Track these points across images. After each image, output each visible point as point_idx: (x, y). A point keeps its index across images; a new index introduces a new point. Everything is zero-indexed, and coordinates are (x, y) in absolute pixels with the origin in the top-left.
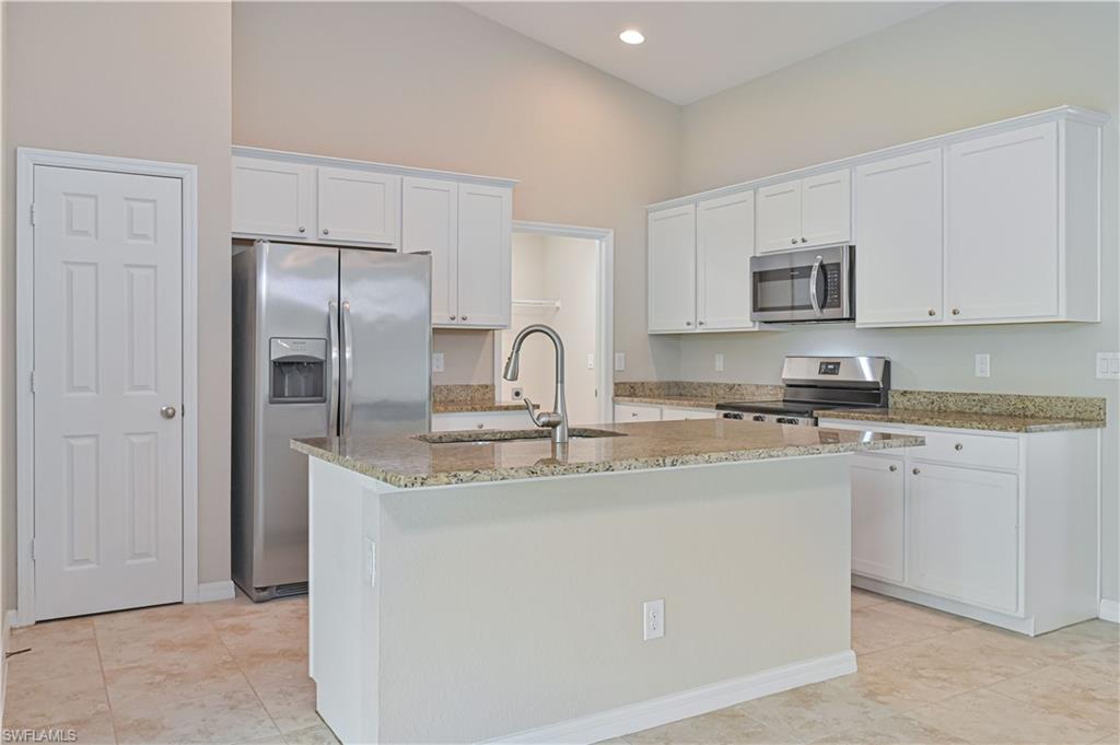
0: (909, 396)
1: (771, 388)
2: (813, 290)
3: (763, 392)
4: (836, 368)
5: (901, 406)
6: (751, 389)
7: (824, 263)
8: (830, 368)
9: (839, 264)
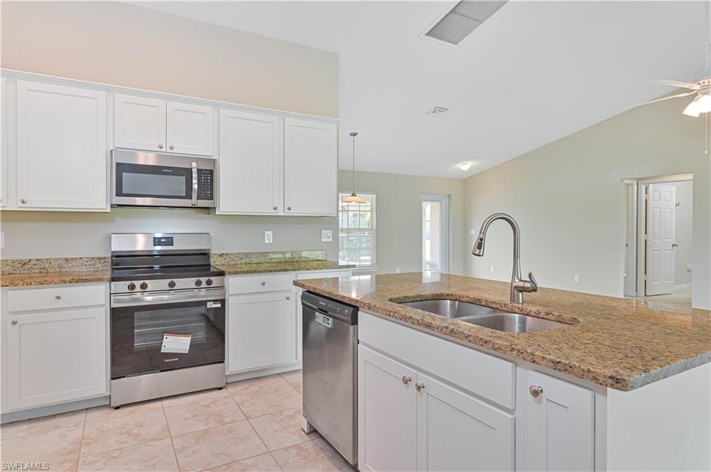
0: (225, 256)
1: (87, 260)
2: (195, 186)
3: (75, 264)
4: (169, 241)
5: (219, 263)
6: (57, 263)
7: (199, 168)
8: (162, 242)
9: (212, 171)
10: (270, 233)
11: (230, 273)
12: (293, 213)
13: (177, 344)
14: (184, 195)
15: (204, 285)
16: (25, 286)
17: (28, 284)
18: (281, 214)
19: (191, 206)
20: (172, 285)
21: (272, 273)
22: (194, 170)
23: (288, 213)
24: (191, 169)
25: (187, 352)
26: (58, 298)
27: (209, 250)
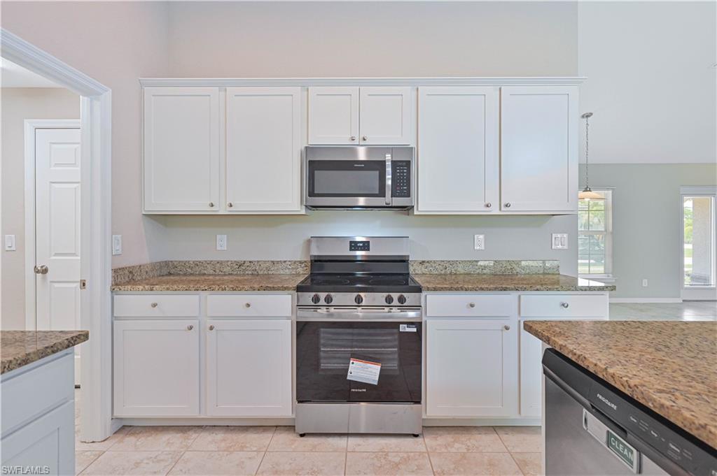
0: (426, 264)
1: (290, 263)
2: (389, 182)
3: (280, 267)
4: (365, 246)
5: (420, 272)
6: (265, 265)
7: (394, 159)
8: (360, 246)
9: (410, 161)
10: (481, 237)
11: (428, 289)
12: (512, 210)
13: (365, 372)
14: (377, 192)
15: (396, 302)
16: (220, 292)
17: (223, 290)
18: (497, 212)
19: (385, 205)
20: (359, 300)
21: (483, 292)
22: (389, 164)
23: (505, 211)
24: (385, 161)
25: (376, 383)
26: (248, 305)
27: (408, 256)
